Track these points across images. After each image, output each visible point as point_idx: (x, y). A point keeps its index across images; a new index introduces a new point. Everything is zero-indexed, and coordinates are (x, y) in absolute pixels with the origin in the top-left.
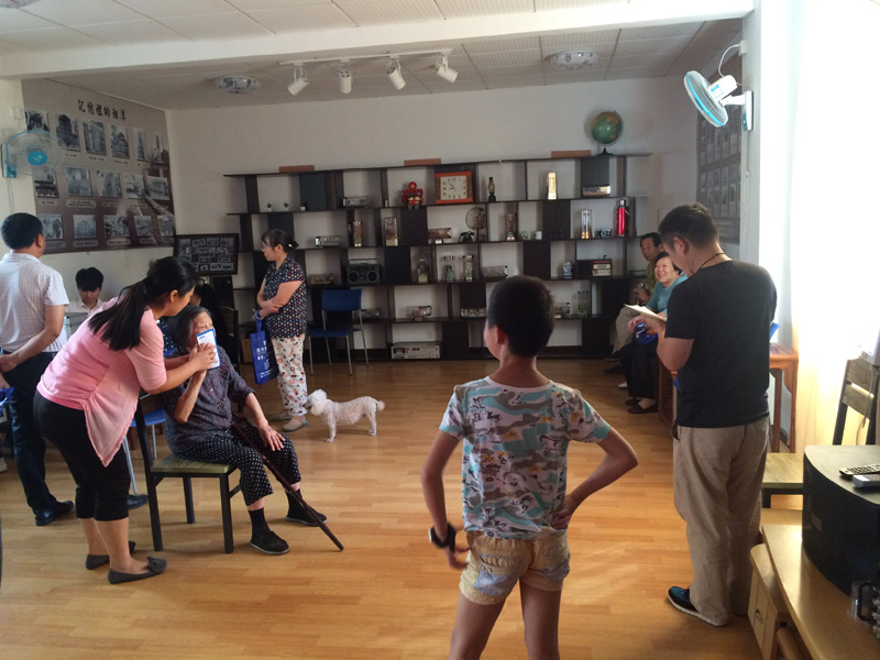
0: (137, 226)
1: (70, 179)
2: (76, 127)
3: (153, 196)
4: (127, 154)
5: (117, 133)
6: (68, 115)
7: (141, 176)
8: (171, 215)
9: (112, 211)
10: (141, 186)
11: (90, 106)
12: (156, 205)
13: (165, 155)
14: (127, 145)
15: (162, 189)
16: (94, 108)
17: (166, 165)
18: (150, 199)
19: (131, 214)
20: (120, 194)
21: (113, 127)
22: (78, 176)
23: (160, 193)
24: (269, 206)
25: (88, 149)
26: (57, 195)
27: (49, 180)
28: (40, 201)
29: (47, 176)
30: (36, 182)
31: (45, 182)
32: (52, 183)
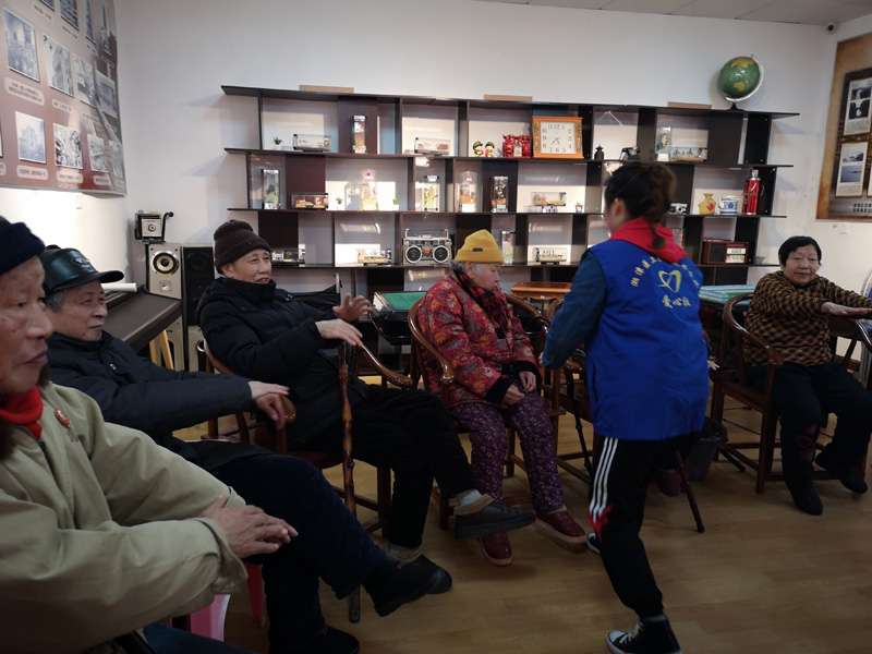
0: (92, 154)
1: (10, 36)
3: (103, 106)
4: (76, 22)
7: (90, 70)
8: (120, 144)
9: (62, 118)
10: (92, 85)
12: (106, 123)
13: (112, 41)
14: (75, 6)
15: (110, 98)
17: (114, 59)
18: (101, 110)
19: (84, 132)
20: (71, 90)
22: (21, 37)
23: (109, 103)
24: (277, 142)
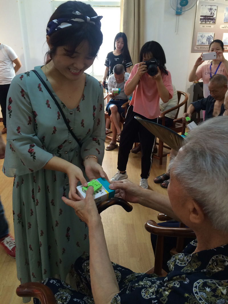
26: (214, 23)
27: (211, 15)
28: (201, 26)
29: (210, 13)
30: (201, 16)
31: (208, 16)
32: (213, 16)
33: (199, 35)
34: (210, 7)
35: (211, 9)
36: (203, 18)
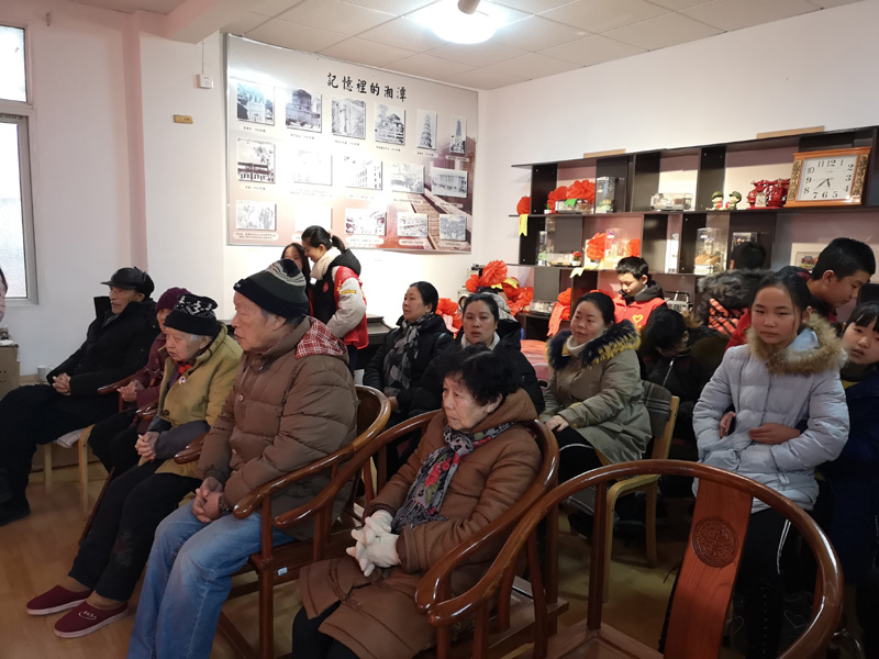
2: (319, 106)
3: (436, 190)
4: (401, 140)
5: (389, 114)
6: (308, 91)
7: (420, 167)
8: (465, 214)
10: (419, 180)
11: (347, 82)
12: (440, 202)
13: (469, 144)
14: (403, 130)
16: (354, 85)
17: (472, 157)
18: (430, 194)
19: (392, 211)
21: (383, 108)
23: (450, 188)
25: (333, 131)
26: (272, 181)
27: (263, 164)
28: (243, 185)
29: (260, 158)
30: (240, 164)
31: (255, 166)
32: (266, 167)
33: (239, 206)
34: (258, 145)
35: (260, 150)
36: (244, 167)
